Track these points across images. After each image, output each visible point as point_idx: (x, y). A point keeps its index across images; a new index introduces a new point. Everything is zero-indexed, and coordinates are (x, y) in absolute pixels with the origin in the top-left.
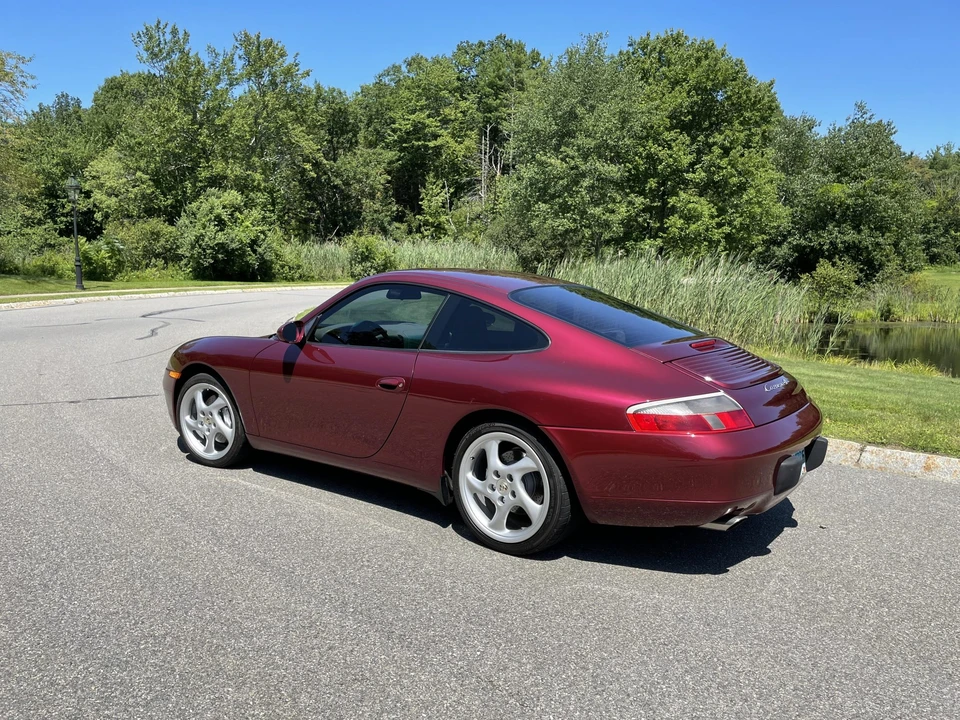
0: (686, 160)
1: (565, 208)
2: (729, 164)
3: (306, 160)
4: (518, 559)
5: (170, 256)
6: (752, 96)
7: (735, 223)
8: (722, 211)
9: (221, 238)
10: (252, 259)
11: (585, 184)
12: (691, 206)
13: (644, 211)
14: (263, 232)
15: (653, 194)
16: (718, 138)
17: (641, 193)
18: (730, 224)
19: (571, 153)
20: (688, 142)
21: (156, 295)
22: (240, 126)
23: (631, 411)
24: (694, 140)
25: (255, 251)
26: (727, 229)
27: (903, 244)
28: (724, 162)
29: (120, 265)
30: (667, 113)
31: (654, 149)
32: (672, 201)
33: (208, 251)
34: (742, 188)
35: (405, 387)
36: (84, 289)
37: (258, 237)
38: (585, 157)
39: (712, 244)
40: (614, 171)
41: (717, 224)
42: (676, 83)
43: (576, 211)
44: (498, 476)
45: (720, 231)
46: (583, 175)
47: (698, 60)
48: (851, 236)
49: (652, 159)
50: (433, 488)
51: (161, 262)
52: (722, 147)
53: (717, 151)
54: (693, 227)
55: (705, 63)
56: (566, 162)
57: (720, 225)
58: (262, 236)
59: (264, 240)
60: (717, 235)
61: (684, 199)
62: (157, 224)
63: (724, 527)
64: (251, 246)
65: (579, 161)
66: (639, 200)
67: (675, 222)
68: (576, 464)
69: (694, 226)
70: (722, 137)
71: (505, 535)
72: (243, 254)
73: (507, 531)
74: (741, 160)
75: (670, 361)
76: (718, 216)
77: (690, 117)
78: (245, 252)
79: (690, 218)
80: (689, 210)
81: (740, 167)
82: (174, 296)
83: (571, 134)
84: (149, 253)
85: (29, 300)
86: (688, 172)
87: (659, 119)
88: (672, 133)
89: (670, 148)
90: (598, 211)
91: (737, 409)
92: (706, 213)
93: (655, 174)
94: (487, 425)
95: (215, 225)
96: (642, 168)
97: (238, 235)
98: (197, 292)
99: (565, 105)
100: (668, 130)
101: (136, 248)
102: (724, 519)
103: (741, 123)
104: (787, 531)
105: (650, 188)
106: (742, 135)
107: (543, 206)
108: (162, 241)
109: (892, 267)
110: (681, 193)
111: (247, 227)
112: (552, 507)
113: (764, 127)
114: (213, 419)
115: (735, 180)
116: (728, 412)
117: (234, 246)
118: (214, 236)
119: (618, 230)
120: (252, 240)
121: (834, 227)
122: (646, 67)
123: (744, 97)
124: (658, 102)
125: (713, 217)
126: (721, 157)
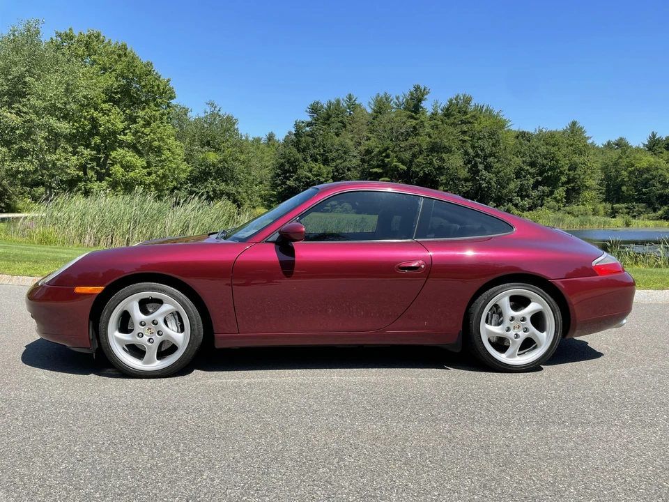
0: (121, 126)
1: (22, 153)
2: (151, 132)
6: (161, 88)
8: (149, 165)
12: (128, 158)
13: (91, 160)
15: (97, 148)
16: (141, 113)
17: (87, 146)
18: (155, 173)
19: (25, 110)
20: (121, 113)
23: (593, 264)
24: (124, 112)
26: (154, 177)
27: (249, 192)
28: (147, 130)
30: (101, 90)
31: (95, 114)
32: (113, 154)
40: (64, 127)
41: (146, 173)
42: (104, 69)
43: (35, 156)
44: (513, 320)
45: (150, 178)
47: (120, 56)
48: (223, 186)
49: (93, 121)
52: (144, 119)
53: (140, 122)
54: (132, 174)
55: (123, 59)
56: (21, 116)
57: (149, 174)
60: (148, 180)
61: (118, 153)
65: (34, 117)
66: (87, 152)
67: (118, 170)
70: (144, 113)
71: (517, 360)
73: (519, 357)
74: (159, 130)
76: (147, 167)
77: (119, 95)
79: (128, 167)
80: (127, 162)
81: (159, 135)
83: (23, 95)
86: (120, 134)
87: (97, 93)
88: (106, 105)
89: (108, 115)
92: (139, 164)
93: (98, 134)
96: (88, 128)
99: (15, 71)
100: (104, 102)
103: (155, 106)
105: (95, 144)
106: (157, 114)
109: (246, 205)
110: (118, 149)
113: (168, 110)
115: (156, 144)
121: (213, 180)
122: (80, 53)
123: (156, 88)
124: (94, 81)
125: (145, 168)
126: (144, 126)
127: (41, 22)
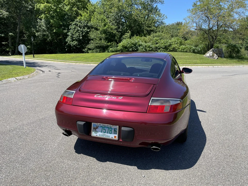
75: (85, 80)
91: (71, 97)
116: (67, 97)
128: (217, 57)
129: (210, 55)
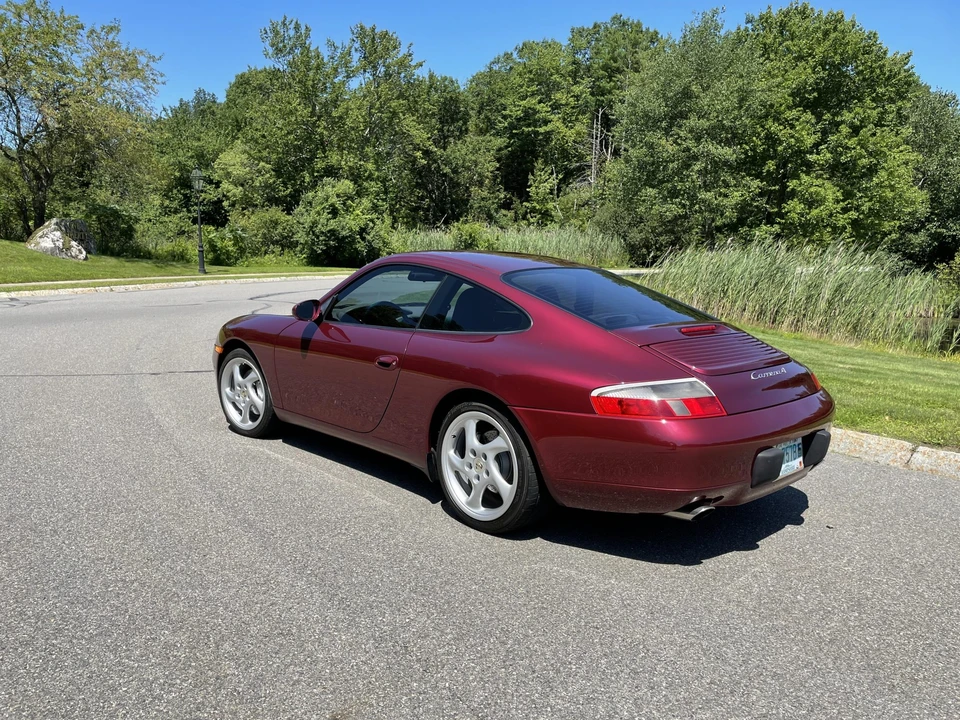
0: (810, 141)
1: (674, 194)
2: (859, 144)
3: (417, 148)
4: (490, 537)
5: (287, 244)
6: (886, 70)
7: (863, 208)
8: (848, 195)
9: (333, 224)
10: (361, 246)
11: (696, 168)
12: (813, 189)
13: (761, 195)
14: (372, 220)
15: (770, 178)
16: (847, 116)
17: (758, 176)
18: (857, 209)
19: (683, 136)
20: (813, 121)
21: (269, 279)
22: (356, 117)
23: (595, 393)
24: (819, 118)
25: (363, 239)
26: (853, 215)
28: (852, 142)
29: (242, 251)
30: (790, 91)
31: (774, 127)
32: (792, 184)
33: (321, 238)
34: (872, 171)
35: (398, 365)
36: (206, 273)
37: (367, 225)
38: (698, 139)
39: (837, 231)
40: (728, 153)
41: (842, 209)
42: (800, 58)
43: (686, 196)
44: (475, 454)
45: (846, 216)
46: (695, 158)
47: (826, 34)
49: (772, 140)
50: (420, 464)
51: (278, 249)
52: (851, 126)
53: (845, 129)
54: (815, 212)
55: (833, 35)
56: (678, 144)
57: (845, 210)
58: (371, 224)
59: (372, 228)
60: (841, 220)
61: (805, 182)
62: (276, 212)
63: (689, 517)
64: (360, 234)
65: (690, 143)
66: (755, 184)
67: (794, 207)
68: (541, 445)
69: (817, 211)
70: (852, 115)
71: (481, 513)
72: (354, 241)
73: (483, 509)
74: (872, 140)
75: (648, 346)
76: (843, 201)
77: (815, 94)
78: (355, 239)
79: (812, 202)
80: (811, 194)
81: (871, 147)
82: (285, 280)
83: (684, 116)
84: (268, 241)
85: (154, 282)
86: (811, 153)
87: (780, 97)
88: (794, 112)
89: (792, 127)
90: (709, 195)
91: (708, 395)
92: (830, 197)
93: (774, 156)
94: (466, 404)
95: (329, 213)
96: (760, 149)
97: (350, 223)
98: (307, 277)
99: (677, 86)
100: (789, 108)
101: (256, 235)
102: (689, 508)
103: (873, 100)
104: (789, 528)
105: (768, 171)
106: (875, 112)
107: (651, 191)
108: (280, 229)
110: (803, 176)
111: (358, 215)
112: (520, 487)
113: (900, 103)
114: (248, 391)
115: (864, 161)
116: (697, 399)
117: (344, 233)
118: (327, 223)
119: (731, 215)
120: (361, 228)
122: (768, 42)
123: (878, 71)
124: (780, 79)
125: (838, 201)
126: (850, 136)
127: (720, 10)
128: (84, 253)
129: (57, 243)
